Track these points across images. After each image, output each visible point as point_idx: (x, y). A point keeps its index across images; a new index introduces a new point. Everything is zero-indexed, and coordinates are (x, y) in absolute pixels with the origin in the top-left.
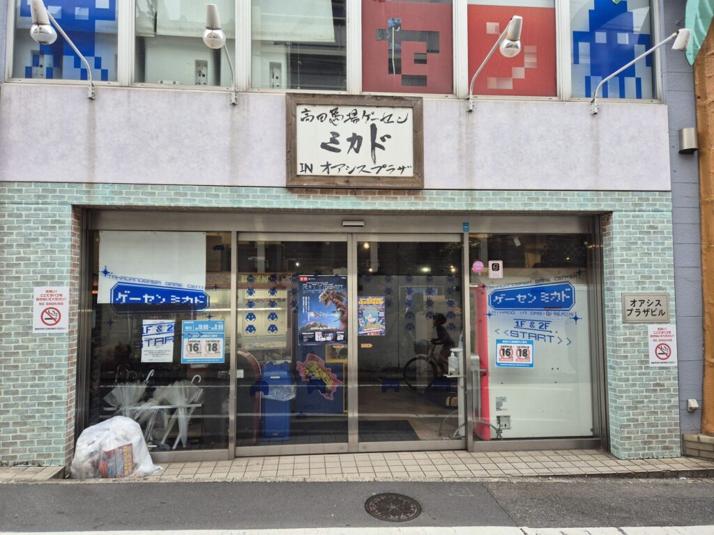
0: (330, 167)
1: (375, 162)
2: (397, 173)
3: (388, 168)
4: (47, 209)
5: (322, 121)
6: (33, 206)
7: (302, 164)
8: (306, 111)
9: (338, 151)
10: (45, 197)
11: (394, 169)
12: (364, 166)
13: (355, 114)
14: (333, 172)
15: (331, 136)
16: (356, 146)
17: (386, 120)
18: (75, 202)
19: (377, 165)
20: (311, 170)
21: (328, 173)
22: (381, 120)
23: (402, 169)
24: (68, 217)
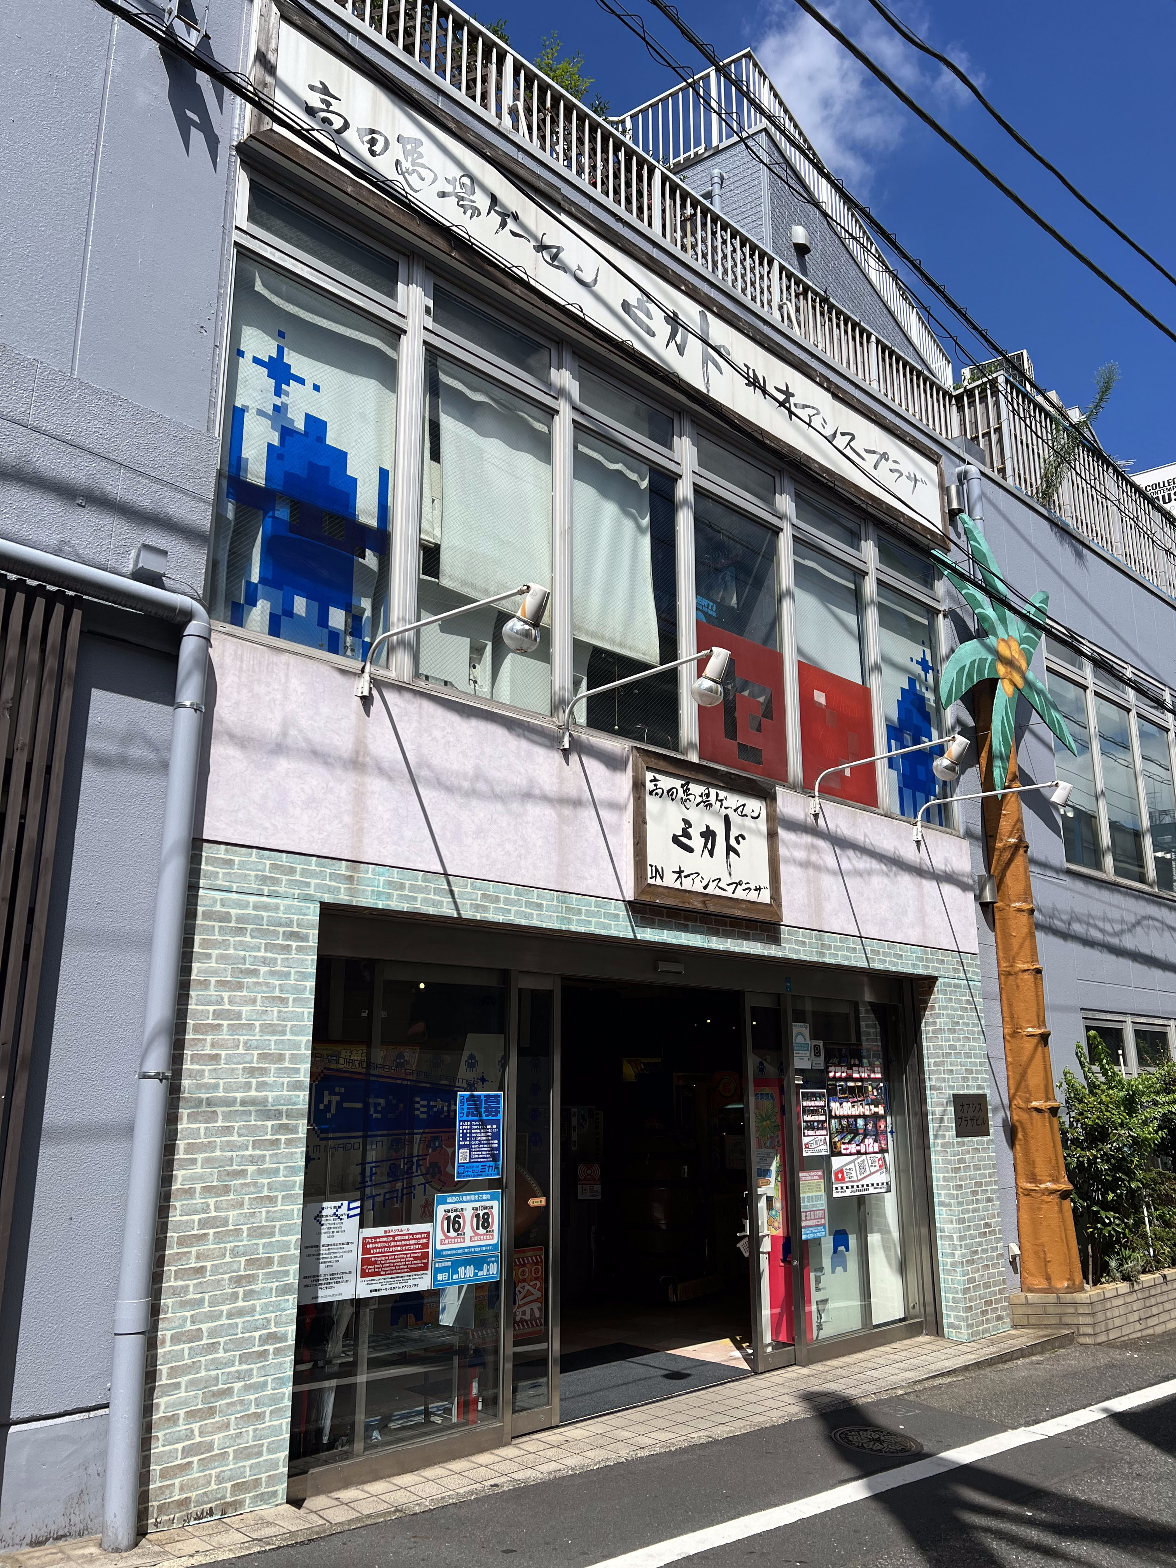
4: (276, 908)
6: (253, 899)
10: (275, 881)
18: (327, 898)
24: (313, 927)
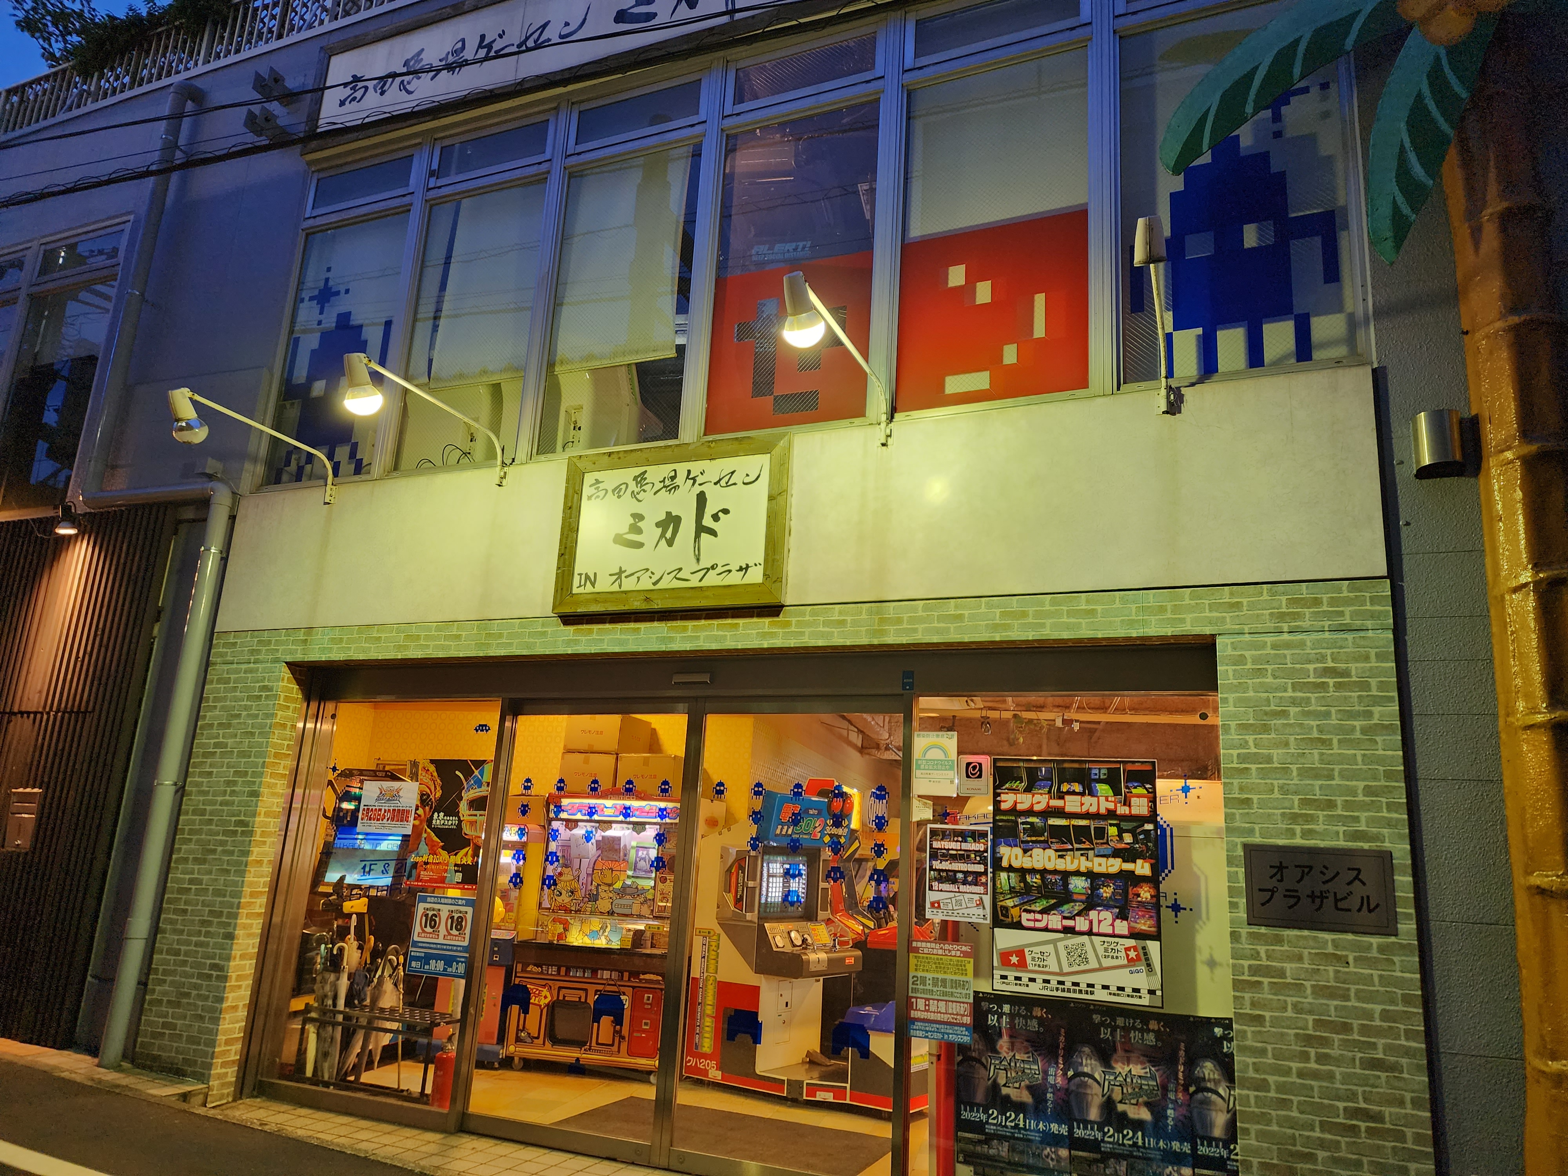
0: (623, 575)
1: (698, 560)
2: (735, 578)
3: (719, 569)
5: (619, 497)
7: (580, 575)
8: (597, 482)
9: (640, 545)
11: (730, 571)
12: (680, 569)
13: (673, 478)
14: (628, 584)
15: (631, 521)
16: (669, 535)
17: (723, 483)
19: (702, 566)
20: (593, 584)
21: (620, 586)
22: (715, 484)
23: (744, 569)
